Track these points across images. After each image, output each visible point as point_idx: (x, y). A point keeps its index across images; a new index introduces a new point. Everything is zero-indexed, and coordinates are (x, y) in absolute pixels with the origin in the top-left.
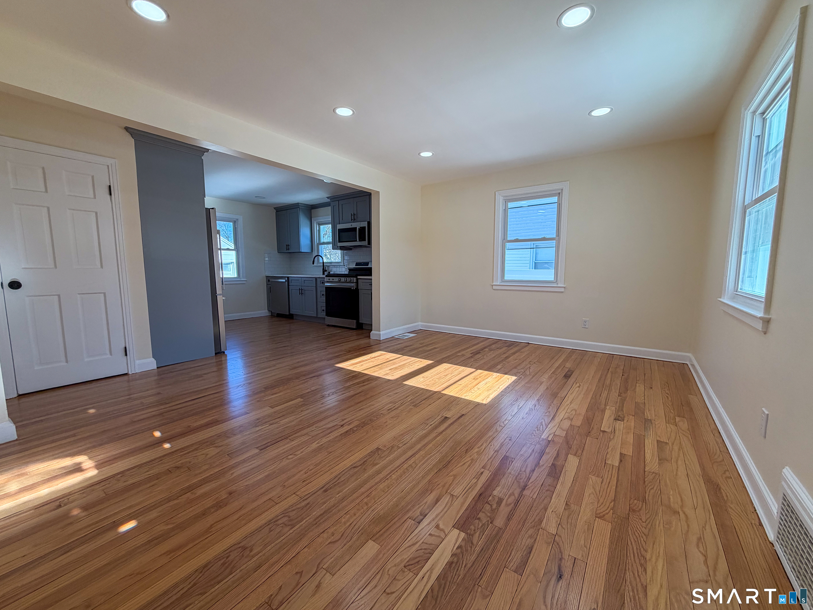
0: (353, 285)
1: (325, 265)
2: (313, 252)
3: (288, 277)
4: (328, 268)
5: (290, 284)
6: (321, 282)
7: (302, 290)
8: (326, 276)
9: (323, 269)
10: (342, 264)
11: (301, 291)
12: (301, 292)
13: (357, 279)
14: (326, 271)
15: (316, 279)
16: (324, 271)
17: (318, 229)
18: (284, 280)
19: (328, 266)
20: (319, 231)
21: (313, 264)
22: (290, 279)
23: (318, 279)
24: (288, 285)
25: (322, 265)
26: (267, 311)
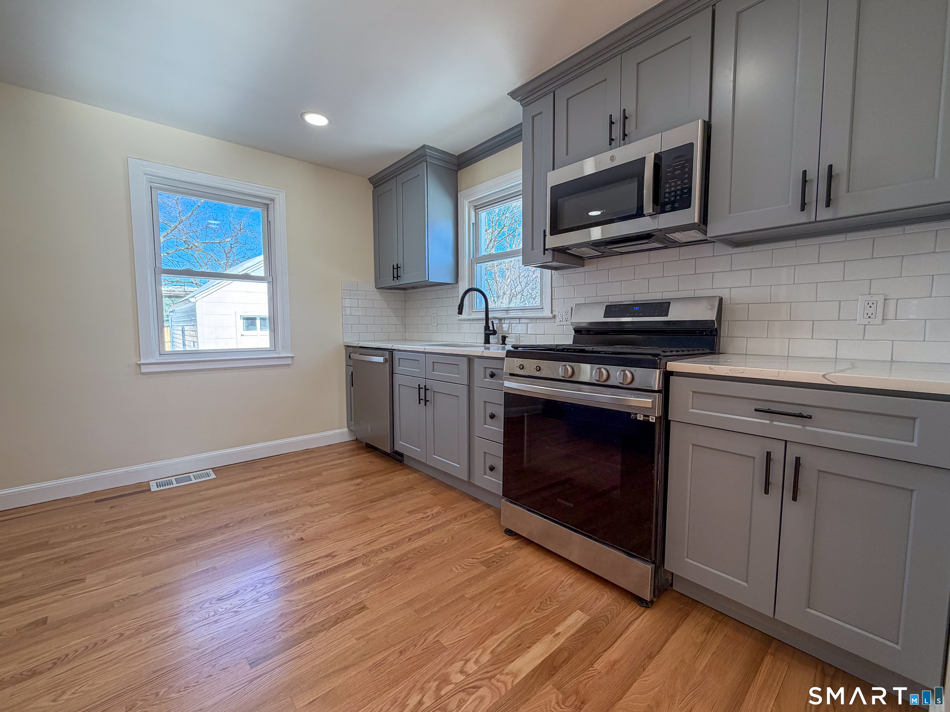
0: (646, 401)
1: (491, 315)
2: (460, 283)
3: (391, 351)
4: (501, 324)
5: (397, 369)
6: (488, 372)
7: (426, 390)
8: (510, 354)
9: (487, 327)
10: (547, 313)
11: (422, 391)
12: (422, 397)
13: (667, 375)
14: (494, 332)
15: (470, 359)
16: (489, 333)
17: (473, 221)
18: (381, 359)
19: (500, 319)
20: (476, 225)
21: (460, 312)
22: (397, 355)
23: (476, 360)
24: (392, 373)
25: (483, 316)
26: (346, 430)
